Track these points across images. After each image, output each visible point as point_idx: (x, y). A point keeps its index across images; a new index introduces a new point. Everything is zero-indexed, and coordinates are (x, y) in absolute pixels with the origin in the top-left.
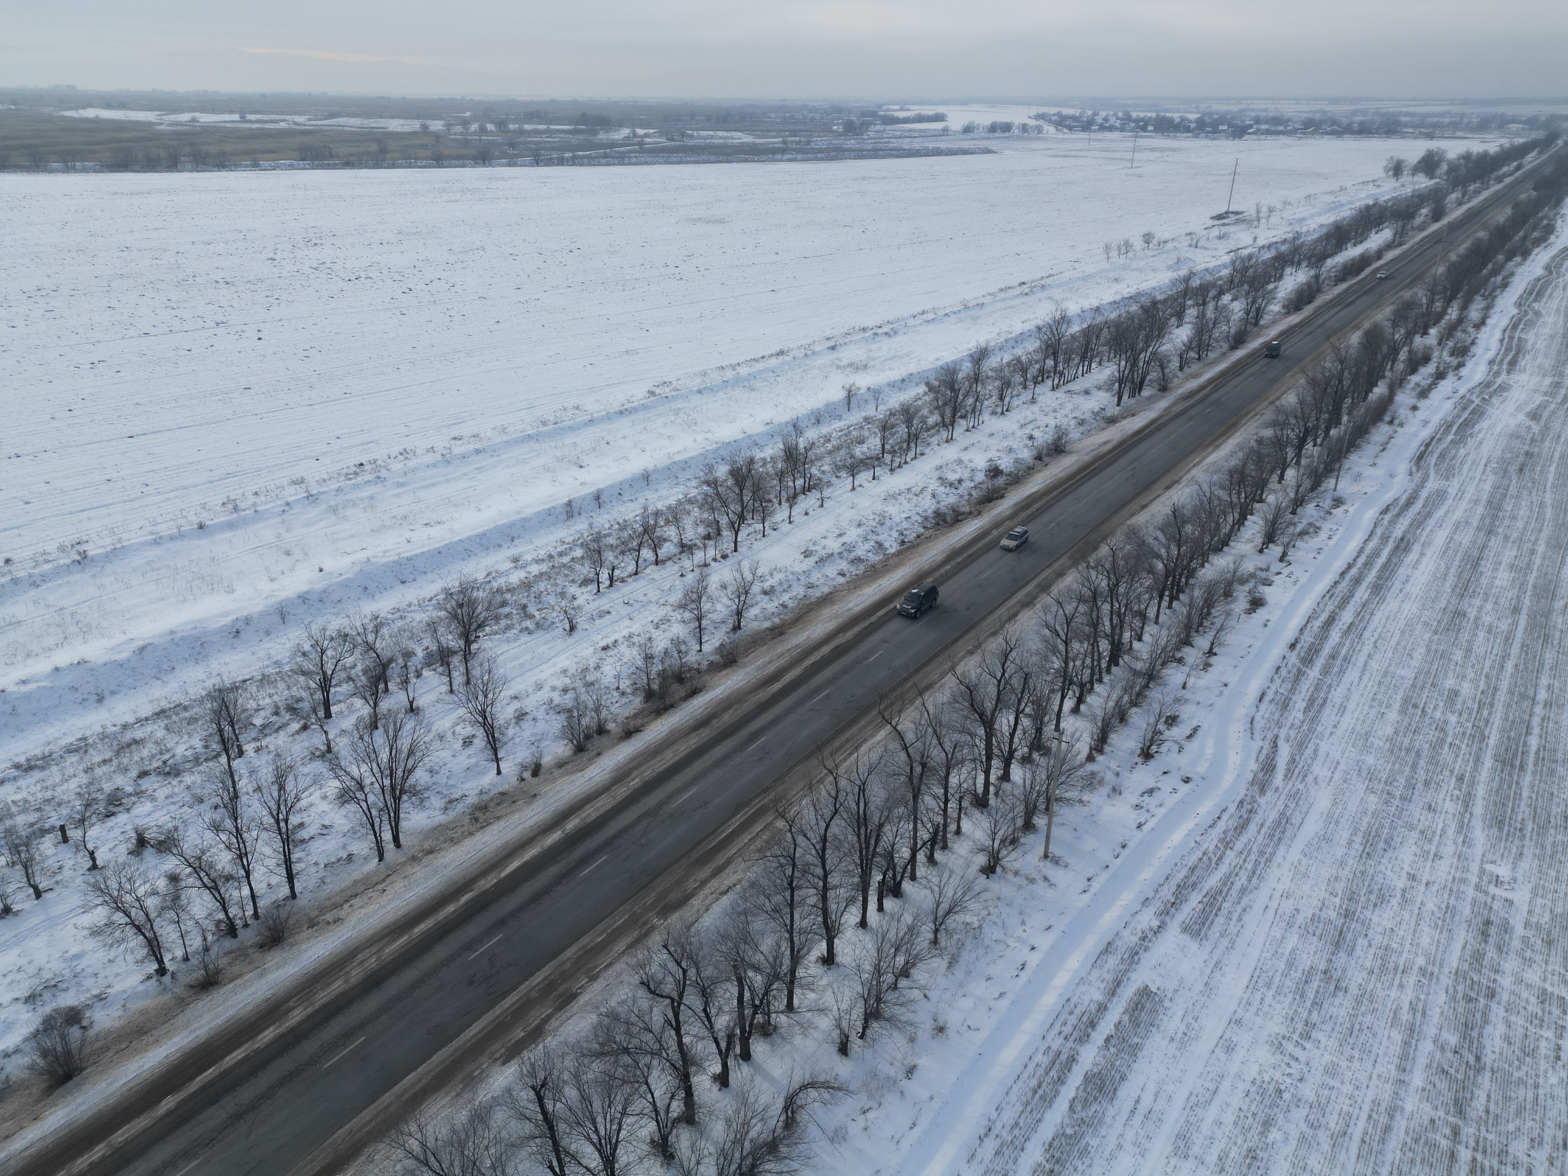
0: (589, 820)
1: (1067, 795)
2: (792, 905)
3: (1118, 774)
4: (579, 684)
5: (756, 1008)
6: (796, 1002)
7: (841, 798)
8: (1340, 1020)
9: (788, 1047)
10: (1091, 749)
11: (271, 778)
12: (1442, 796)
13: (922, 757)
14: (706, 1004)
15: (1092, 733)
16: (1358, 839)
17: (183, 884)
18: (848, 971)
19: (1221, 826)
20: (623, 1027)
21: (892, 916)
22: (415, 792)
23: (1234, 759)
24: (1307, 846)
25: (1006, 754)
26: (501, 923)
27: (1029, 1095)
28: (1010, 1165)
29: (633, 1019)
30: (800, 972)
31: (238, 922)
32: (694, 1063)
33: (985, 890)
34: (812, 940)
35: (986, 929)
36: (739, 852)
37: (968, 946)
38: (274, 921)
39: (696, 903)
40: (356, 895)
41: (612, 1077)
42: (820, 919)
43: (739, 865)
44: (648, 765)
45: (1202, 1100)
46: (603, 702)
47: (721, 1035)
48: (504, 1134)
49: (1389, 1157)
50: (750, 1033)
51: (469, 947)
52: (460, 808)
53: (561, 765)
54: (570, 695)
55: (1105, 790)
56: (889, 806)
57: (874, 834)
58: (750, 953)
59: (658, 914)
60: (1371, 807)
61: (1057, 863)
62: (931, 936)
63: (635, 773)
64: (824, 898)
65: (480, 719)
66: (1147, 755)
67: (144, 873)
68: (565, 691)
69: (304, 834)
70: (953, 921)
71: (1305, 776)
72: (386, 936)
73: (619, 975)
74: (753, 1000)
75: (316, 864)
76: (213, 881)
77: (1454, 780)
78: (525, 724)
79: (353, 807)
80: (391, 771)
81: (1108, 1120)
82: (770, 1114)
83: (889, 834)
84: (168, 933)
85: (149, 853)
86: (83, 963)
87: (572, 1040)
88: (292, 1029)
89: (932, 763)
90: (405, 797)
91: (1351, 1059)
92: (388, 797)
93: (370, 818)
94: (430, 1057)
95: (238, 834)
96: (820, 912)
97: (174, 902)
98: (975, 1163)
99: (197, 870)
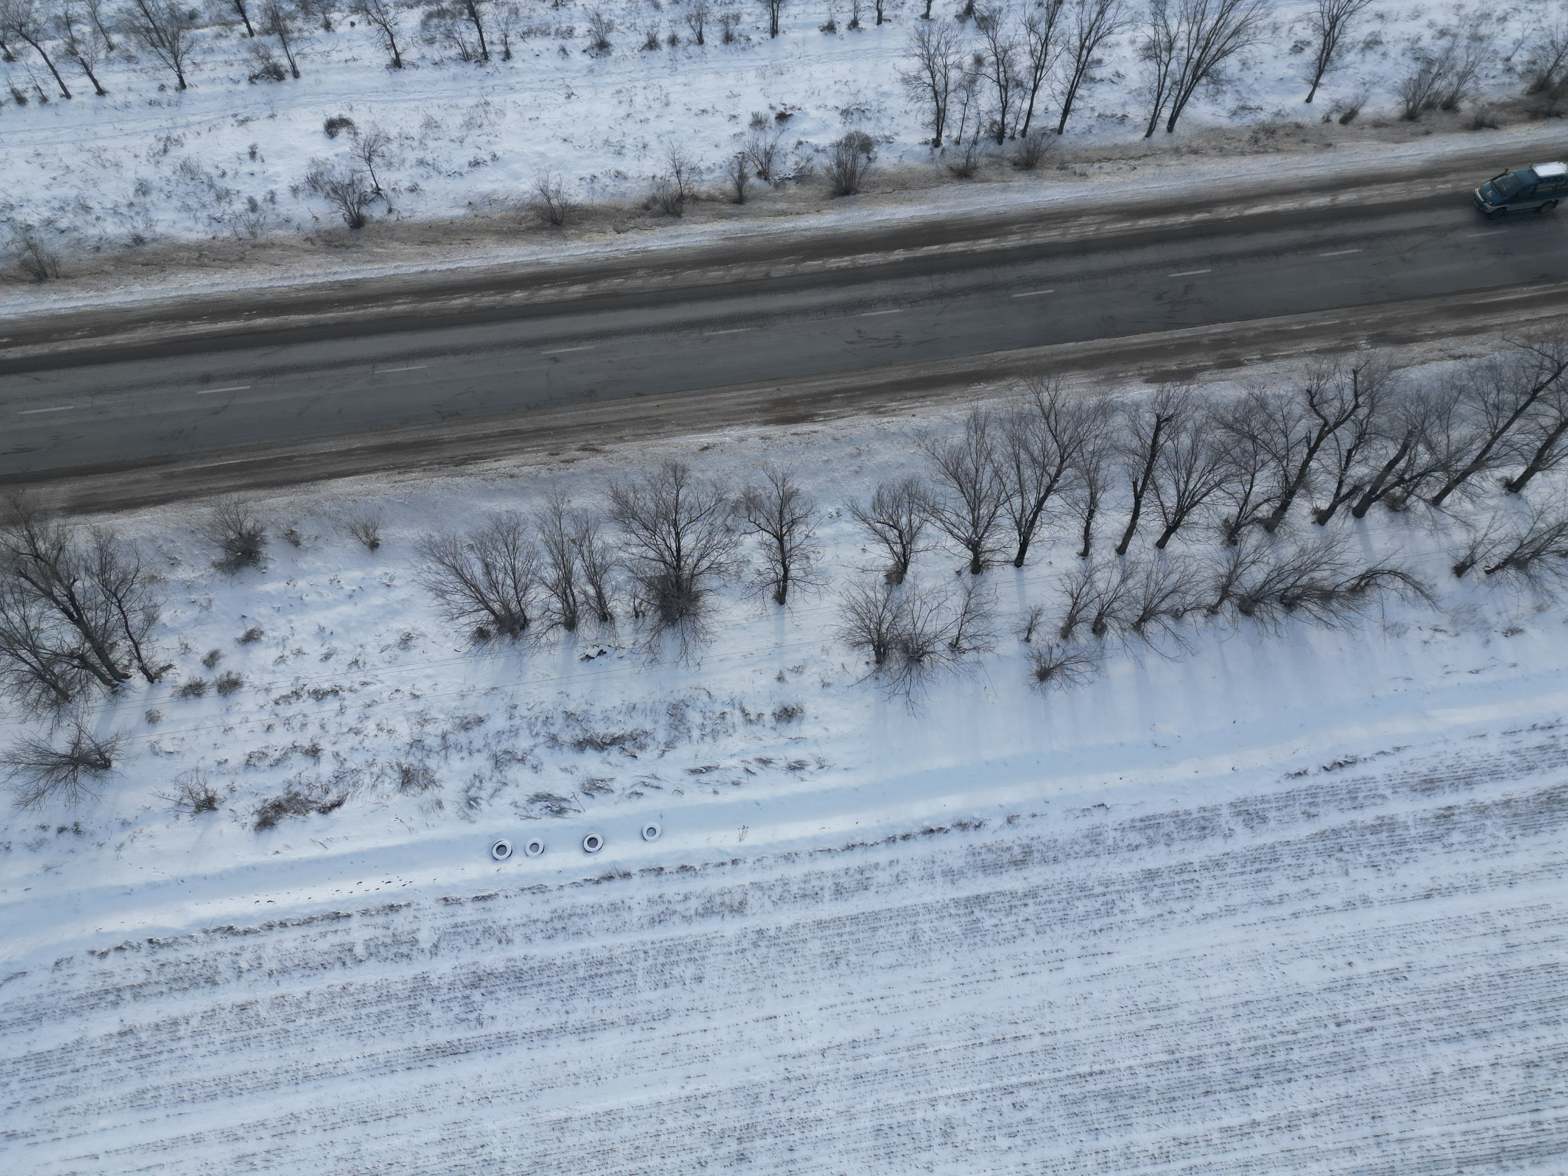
2: (1519, 412)
4: (1465, 32)
5: (1401, 481)
6: (1447, 501)
9: (1406, 532)
14: (1356, 447)
17: (984, 70)
18: (1527, 510)
20: (1263, 417)
22: (1216, 81)
26: (1215, 259)
28: (1545, 765)
29: (1279, 416)
30: (1474, 479)
31: (1008, 131)
32: (1306, 487)
34: (1512, 459)
36: (1504, 327)
38: (1035, 146)
39: (1417, 349)
40: (1110, 160)
41: (1227, 452)
42: (1539, 444)
43: (1493, 339)
46: (1477, 70)
47: (1349, 481)
48: (1115, 435)
50: (1378, 498)
51: (1176, 264)
52: (1248, 119)
53: (1378, 124)
54: (1445, 42)
58: (1436, 429)
59: (1370, 337)
63: (1452, 176)
65: (1327, 26)
67: (959, 43)
68: (1443, 33)
69: (1097, 73)
73: (1292, 371)
74: (1404, 471)
75: (1093, 109)
76: (1006, 80)
78: (1371, 56)
79: (1152, 65)
80: (1207, 44)
82: (1344, 570)
84: (954, 111)
85: (971, 23)
87: (1213, 399)
88: (1005, 251)
90: (1204, 80)
92: (1188, 72)
93: (1161, 87)
94: (1092, 338)
95: (1045, 43)
96: (1545, 438)
97: (970, 84)
98: (1509, 739)
99: (1000, 62)
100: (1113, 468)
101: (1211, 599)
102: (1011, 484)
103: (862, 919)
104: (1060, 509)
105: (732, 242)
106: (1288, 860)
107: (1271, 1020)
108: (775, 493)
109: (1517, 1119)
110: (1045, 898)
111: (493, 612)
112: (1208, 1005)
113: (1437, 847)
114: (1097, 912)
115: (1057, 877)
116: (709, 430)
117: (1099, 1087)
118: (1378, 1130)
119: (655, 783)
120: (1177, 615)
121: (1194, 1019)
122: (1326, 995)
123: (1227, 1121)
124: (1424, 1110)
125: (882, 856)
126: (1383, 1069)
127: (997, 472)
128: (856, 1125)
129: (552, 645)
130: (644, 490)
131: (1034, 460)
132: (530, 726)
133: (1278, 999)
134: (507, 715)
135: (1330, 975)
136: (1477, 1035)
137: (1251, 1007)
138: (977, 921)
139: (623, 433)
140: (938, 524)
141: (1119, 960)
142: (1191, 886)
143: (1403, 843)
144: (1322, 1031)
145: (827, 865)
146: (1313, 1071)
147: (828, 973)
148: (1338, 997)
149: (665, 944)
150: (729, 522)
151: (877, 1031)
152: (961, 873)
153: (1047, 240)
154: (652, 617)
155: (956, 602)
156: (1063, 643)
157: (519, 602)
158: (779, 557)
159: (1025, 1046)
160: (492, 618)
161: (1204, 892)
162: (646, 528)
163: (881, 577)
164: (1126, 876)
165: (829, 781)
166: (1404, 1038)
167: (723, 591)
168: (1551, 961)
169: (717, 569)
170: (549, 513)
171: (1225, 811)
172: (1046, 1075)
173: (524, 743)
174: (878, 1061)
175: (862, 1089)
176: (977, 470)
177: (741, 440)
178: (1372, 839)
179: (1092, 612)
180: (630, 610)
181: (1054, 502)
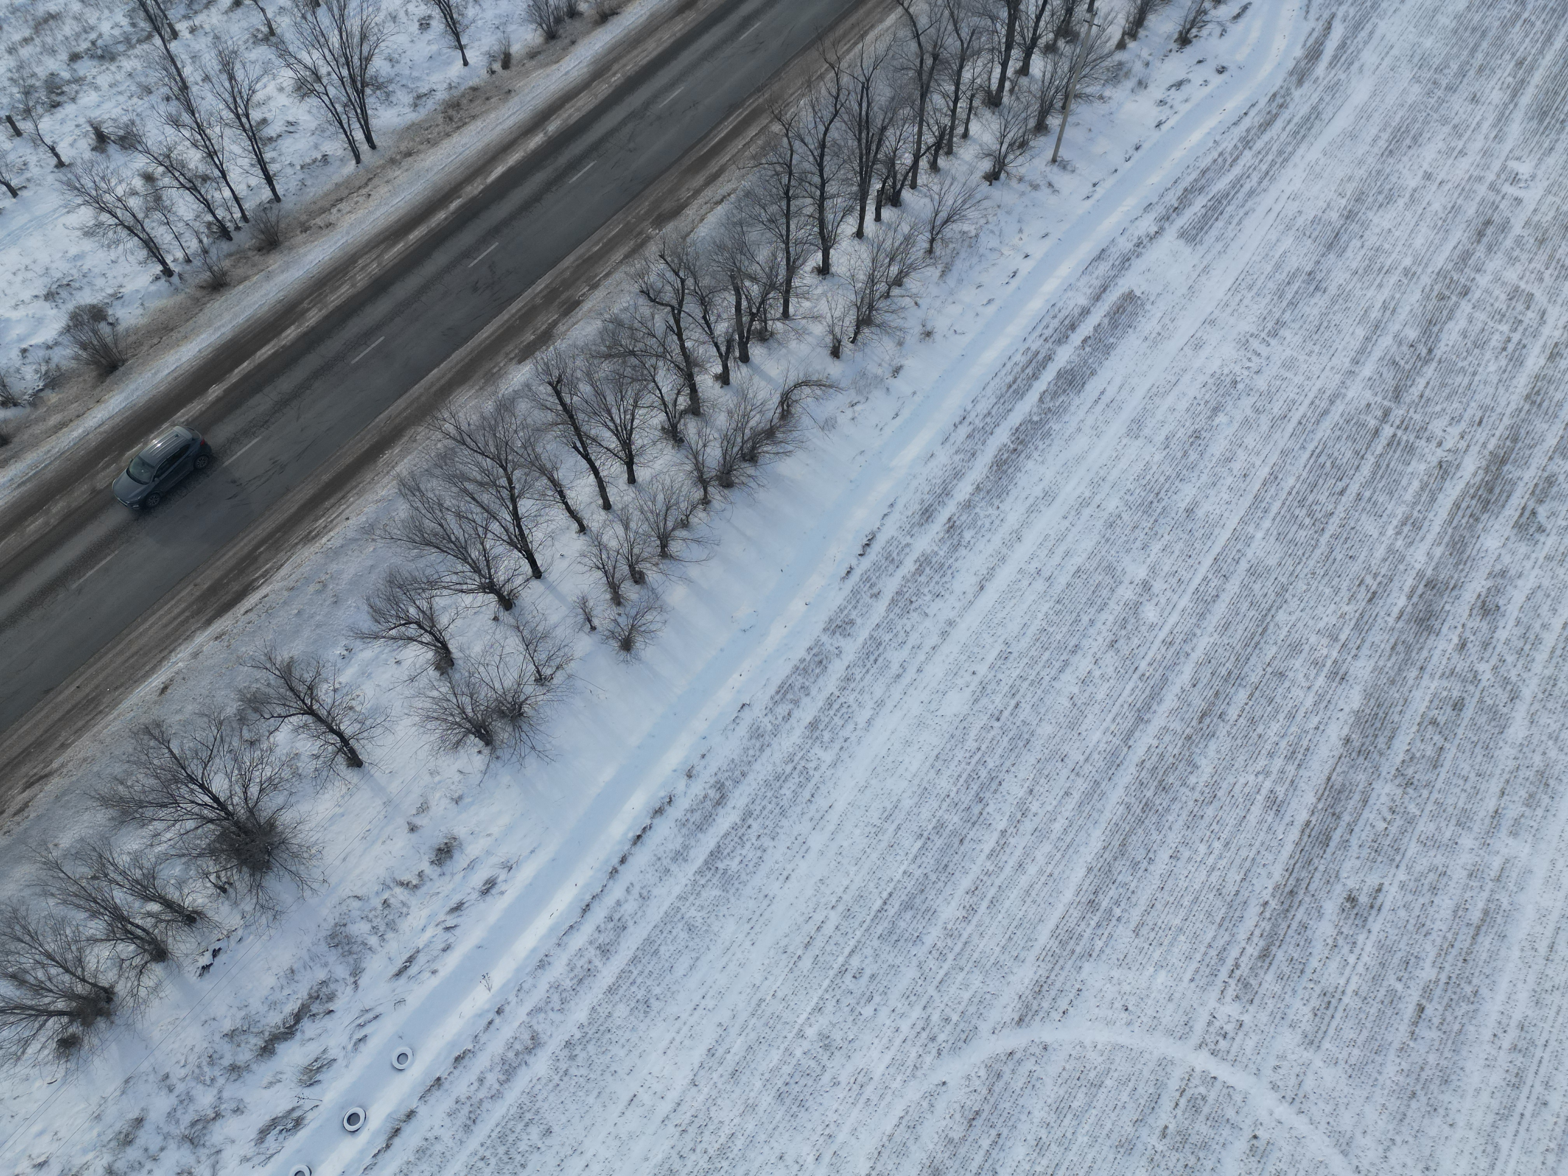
0: (572, 121)
1: (1088, 90)
2: (788, 215)
3: (1147, 64)
5: (753, 316)
6: (791, 310)
7: (842, 98)
8: (1311, 318)
9: (784, 351)
10: (1124, 34)
11: (217, 67)
12: (1492, 83)
13: (935, 46)
14: (706, 312)
15: (1128, 14)
16: (1385, 136)
17: (160, 184)
18: (843, 281)
19: (1246, 123)
20: (628, 332)
21: (889, 226)
22: (379, 86)
23: (1279, 44)
24: (1330, 144)
25: (1028, 42)
26: (495, 231)
27: (1004, 389)
28: (979, 446)
29: (637, 325)
30: (796, 282)
31: (228, 224)
32: (697, 365)
33: (986, 198)
34: (808, 251)
35: (983, 238)
36: (733, 159)
37: (963, 255)
38: (265, 224)
39: (690, 212)
40: (341, 200)
41: (622, 376)
42: (816, 229)
43: (733, 173)
44: (629, 57)
45: (1162, 390)
47: (721, 340)
48: (529, 420)
49: (1319, 435)
50: (748, 338)
51: (467, 254)
52: (430, 105)
53: (533, 55)
55: (1130, 84)
56: (893, 107)
57: (876, 139)
58: (747, 263)
59: (653, 223)
60: (1411, 99)
61: (1064, 168)
62: (926, 245)
63: (615, 67)
64: (821, 208)
66: (1184, 40)
67: (116, 172)
69: (270, 132)
70: (950, 231)
71: (1352, 63)
72: (382, 242)
73: (619, 284)
74: (750, 308)
75: (291, 165)
76: (190, 181)
77: (1513, 63)
79: (313, 101)
80: (347, 59)
81: (1073, 409)
82: (767, 407)
83: (892, 139)
84: (162, 235)
85: (112, 149)
86: (87, 264)
87: (580, 343)
88: (313, 329)
89: (945, 55)
90: (368, 91)
91: (1309, 354)
92: (350, 91)
93: (336, 114)
94: (449, 356)
95: (200, 129)
96: (816, 223)
97: (156, 202)
98: (948, 445)
99: (170, 169)
100: (548, 447)
101: (698, 494)
102: (479, 516)
103: (640, 953)
104: (535, 508)
105: (29, 485)
106: (887, 637)
107: (960, 755)
108: (272, 677)
109: (1131, 685)
110: (759, 808)
111: (60, 1013)
112: (916, 781)
113: (962, 552)
114: (800, 785)
115: (754, 785)
116: (153, 670)
117: (897, 906)
118: (1071, 766)
119: (370, 1015)
120: (684, 524)
121: (916, 799)
122: (976, 707)
123: (987, 848)
124: (1084, 727)
125: (617, 891)
126: (1043, 724)
127: (459, 515)
128: (760, 1109)
129: (155, 989)
130: (130, 774)
131: (481, 484)
132: (199, 1079)
133: (952, 736)
134: (164, 1092)
135: (968, 692)
136: (1074, 652)
137: (942, 757)
138: (725, 871)
139: (61, 739)
140: (445, 592)
141: (840, 807)
142: (844, 710)
143: (942, 565)
144: (993, 733)
145: (578, 940)
146: (1008, 764)
147: (648, 1020)
148: (984, 701)
149: (494, 1135)
150: (246, 735)
151: (720, 1024)
152: (686, 847)
153: (343, 299)
154: (241, 880)
155: (513, 644)
156: (621, 610)
157: (83, 980)
158: (323, 728)
159: (829, 929)
160: (65, 1020)
161: (855, 706)
162: (163, 806)
163: (432, 673)
164: (799, 741)
165: (526, 873)
166: (1039, 692)
167: (293, 799)
168: (1075, 568)
169: (270, 785)
170: (43, 874)
171: (825, 638)
172: (858, 933)
173: (205, 1100)
174: (738, 1046)
175: (744, 1079)
176: (441, 525)
177: (195, 655)
178: (923, 579)
179: (623, 569)
180: (212, 890)
181: (525, 506)
